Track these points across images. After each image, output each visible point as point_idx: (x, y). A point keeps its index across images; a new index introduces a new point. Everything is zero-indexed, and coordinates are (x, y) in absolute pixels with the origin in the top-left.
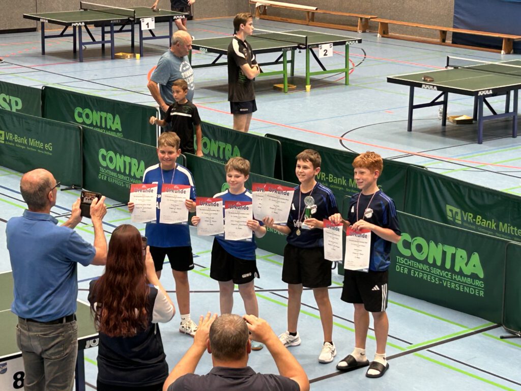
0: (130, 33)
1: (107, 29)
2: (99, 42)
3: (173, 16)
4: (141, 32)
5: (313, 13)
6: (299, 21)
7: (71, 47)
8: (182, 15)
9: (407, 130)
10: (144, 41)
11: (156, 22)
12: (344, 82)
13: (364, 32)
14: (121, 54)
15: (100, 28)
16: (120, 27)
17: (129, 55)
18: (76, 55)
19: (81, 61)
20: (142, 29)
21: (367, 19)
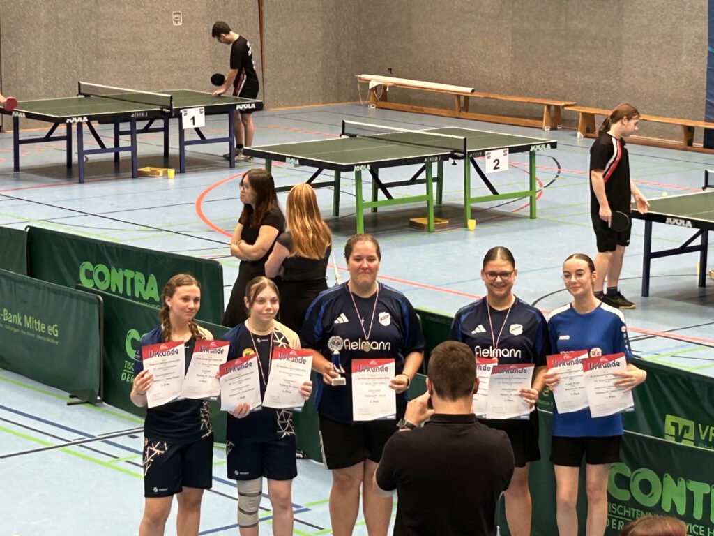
0: (162, 134)
1: (125, 126)
2: (110, 150)
3: (235, 106)
4: (182, 132)
5: (467, 98)
6: (443, 112)
7: (63, 159)
8: (251, 104)
9: (640, 294)
10: (187, 148)
11: (207, 113)
12: (528, 214)
13: (554, 128)
14: (147, 169)
15: (112, 126)
16: (146, 123)
17: (161, 171)
18: (72, 172)
19: (81, 182)
20: (184, 128)
21: (558, 108)
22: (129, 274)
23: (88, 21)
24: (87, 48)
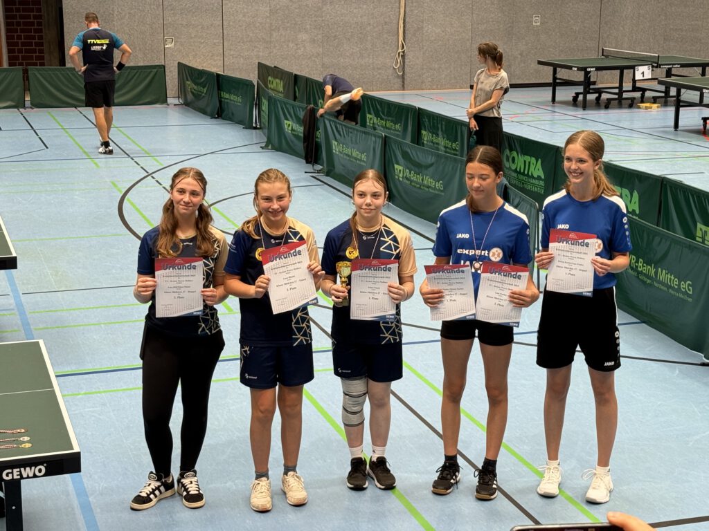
22: (527, 158)
23: (660, 15)
24: (657, 33)
